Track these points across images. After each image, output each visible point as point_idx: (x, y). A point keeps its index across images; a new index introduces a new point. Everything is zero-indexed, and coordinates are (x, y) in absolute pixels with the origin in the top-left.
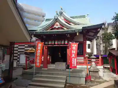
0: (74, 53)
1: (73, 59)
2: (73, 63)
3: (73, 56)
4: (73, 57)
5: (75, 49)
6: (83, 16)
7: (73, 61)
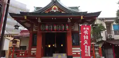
0: (87, 38)
1: (86, 46)
2: (86, 52)
3: (86, 42)
4: (86, 44)
5: (87, 33)
6: (75, 7)
7: (86, 49)
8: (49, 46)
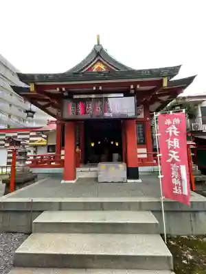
8: (93, 145)
